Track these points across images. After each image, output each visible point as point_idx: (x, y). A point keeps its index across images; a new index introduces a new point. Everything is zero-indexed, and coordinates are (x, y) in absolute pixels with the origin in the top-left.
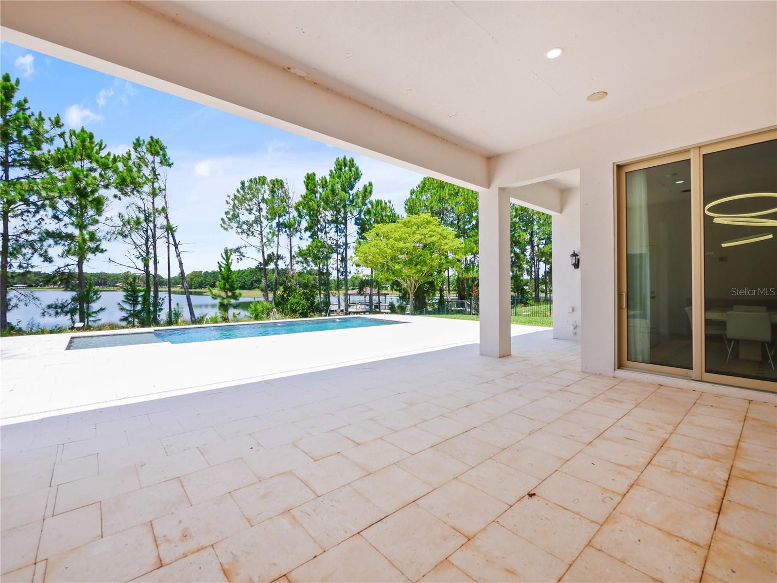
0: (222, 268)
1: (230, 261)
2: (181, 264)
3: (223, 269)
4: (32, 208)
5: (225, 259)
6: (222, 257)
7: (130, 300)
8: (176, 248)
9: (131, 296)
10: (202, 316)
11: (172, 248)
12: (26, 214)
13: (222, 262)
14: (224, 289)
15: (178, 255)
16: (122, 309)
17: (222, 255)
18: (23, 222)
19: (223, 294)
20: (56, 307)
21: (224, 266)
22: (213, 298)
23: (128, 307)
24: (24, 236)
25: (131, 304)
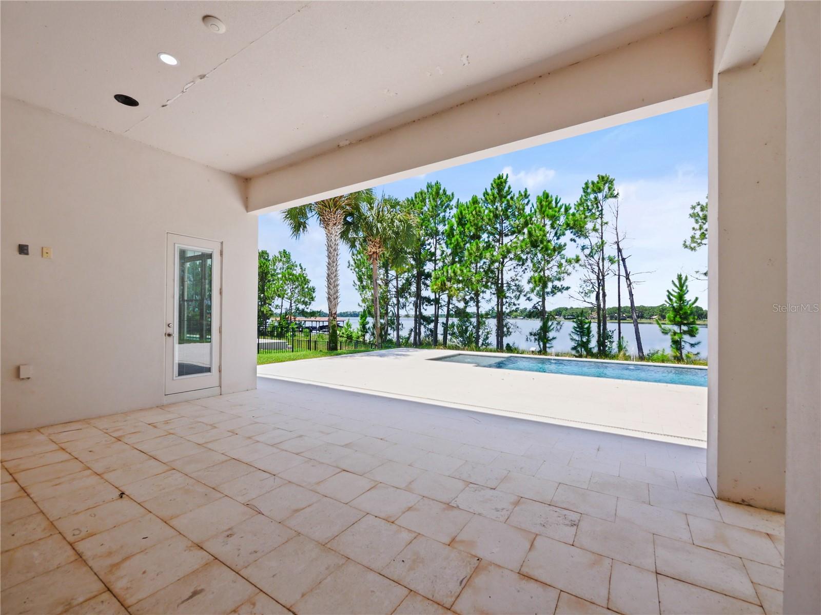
0: (672, 297)
1: (685, 288)
2: (631, 295)
3: (674, 299)
5: (678, 285)
6: (674, 284)
7: (578, 331)
8: (628, 278)
9: (578, 327)
10: (652, 352)
11: (623, 279)
13: (673, 290)
14: (674, 322)
15: (629, 285)
16: (572, 339)
17: (673, 281)
19: (676, 328)
20: (534, 335)
21: (676, 294)
22: (663, 332)
23: (577, 338)
25: (578, 335)
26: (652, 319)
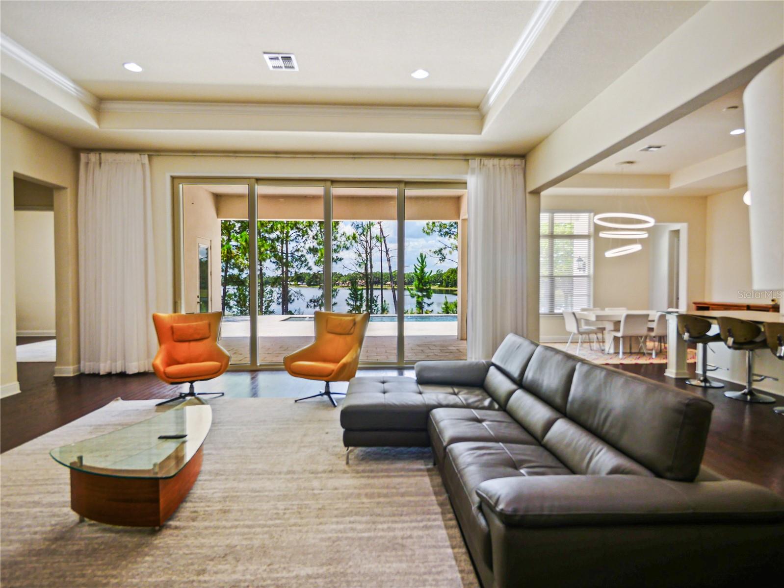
0: (417, 270)
1: (424, 263)
3: (418, 272)
4: (300, 233)
5: (421, 261)
6: (418, 260)
7: (353, 297)
8: (387, 254)
9: (353, 294)
12: (298, 238)
13: (418, 265)
14: (418, 289)
15: (388, 260)
16: (348, 304)
18: (296, 244)
19: (419, 293)
20: (315, 301)
21: (419, 268)
23: (352, 302)
24: (296, 253)
25: (353, 300)
26: (387, 284)
